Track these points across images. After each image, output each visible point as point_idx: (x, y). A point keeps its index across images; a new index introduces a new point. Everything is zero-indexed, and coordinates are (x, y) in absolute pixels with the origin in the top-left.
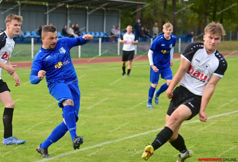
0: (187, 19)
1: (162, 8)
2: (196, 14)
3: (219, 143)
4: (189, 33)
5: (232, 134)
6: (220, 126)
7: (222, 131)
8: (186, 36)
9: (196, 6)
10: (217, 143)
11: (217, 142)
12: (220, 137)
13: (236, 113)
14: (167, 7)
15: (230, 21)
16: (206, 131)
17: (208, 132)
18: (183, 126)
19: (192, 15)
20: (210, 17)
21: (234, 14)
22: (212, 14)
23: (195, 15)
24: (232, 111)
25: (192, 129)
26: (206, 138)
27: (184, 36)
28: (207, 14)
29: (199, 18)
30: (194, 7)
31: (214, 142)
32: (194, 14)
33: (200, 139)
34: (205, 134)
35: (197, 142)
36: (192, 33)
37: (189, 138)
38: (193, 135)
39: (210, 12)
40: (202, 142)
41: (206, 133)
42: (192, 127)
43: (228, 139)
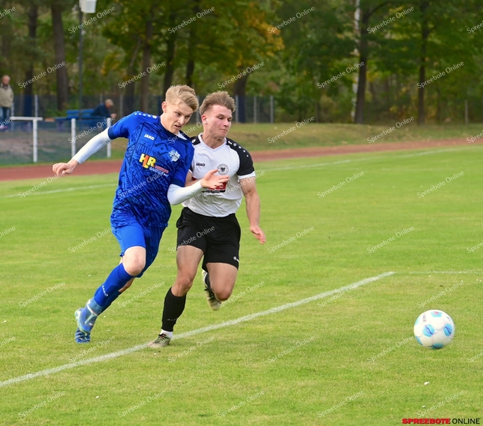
0: (97, 63)
1: (25, 31)
2: (121, 49)
3: (157, 420)
4: (102, 104)
5: (196, 391)
6: (164, 371)
7: (169, 384)
8: (92, 110)
9: (119, 27)
10: (152, 421)
11: (151, 416)
12: (160, 401)
13: (212, 331)
14: (38, 30)
15: (214, 66)
16: (124, 387)
17: (129, 390)
18: (62, 374)
19: (110, 51)
20: (159, 57)
21: (223, 48)
22: (163, 47)
23: (116, 53)
24: (202, 326)
25: (87, 381)
26: (121, 408)
27: (87, 112)
28: (149, 49)
29: (128, 60)
30: (113, 30)
31: (143, 418)
32: (116, 47)
33: (106, 409)
34: (119, 394)
35: (95, 418)
36: (109, 102)
37: (75, 409)
38: (85, 399)
39: (158, 43)
40: (109, 420)
41: (124, 393)
42: (87, 377)
43: (181, 406)
